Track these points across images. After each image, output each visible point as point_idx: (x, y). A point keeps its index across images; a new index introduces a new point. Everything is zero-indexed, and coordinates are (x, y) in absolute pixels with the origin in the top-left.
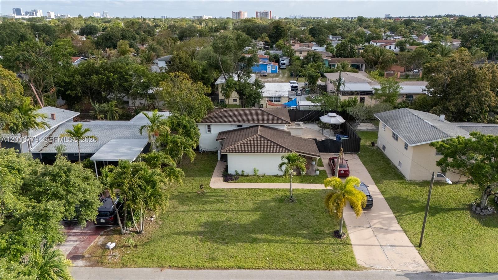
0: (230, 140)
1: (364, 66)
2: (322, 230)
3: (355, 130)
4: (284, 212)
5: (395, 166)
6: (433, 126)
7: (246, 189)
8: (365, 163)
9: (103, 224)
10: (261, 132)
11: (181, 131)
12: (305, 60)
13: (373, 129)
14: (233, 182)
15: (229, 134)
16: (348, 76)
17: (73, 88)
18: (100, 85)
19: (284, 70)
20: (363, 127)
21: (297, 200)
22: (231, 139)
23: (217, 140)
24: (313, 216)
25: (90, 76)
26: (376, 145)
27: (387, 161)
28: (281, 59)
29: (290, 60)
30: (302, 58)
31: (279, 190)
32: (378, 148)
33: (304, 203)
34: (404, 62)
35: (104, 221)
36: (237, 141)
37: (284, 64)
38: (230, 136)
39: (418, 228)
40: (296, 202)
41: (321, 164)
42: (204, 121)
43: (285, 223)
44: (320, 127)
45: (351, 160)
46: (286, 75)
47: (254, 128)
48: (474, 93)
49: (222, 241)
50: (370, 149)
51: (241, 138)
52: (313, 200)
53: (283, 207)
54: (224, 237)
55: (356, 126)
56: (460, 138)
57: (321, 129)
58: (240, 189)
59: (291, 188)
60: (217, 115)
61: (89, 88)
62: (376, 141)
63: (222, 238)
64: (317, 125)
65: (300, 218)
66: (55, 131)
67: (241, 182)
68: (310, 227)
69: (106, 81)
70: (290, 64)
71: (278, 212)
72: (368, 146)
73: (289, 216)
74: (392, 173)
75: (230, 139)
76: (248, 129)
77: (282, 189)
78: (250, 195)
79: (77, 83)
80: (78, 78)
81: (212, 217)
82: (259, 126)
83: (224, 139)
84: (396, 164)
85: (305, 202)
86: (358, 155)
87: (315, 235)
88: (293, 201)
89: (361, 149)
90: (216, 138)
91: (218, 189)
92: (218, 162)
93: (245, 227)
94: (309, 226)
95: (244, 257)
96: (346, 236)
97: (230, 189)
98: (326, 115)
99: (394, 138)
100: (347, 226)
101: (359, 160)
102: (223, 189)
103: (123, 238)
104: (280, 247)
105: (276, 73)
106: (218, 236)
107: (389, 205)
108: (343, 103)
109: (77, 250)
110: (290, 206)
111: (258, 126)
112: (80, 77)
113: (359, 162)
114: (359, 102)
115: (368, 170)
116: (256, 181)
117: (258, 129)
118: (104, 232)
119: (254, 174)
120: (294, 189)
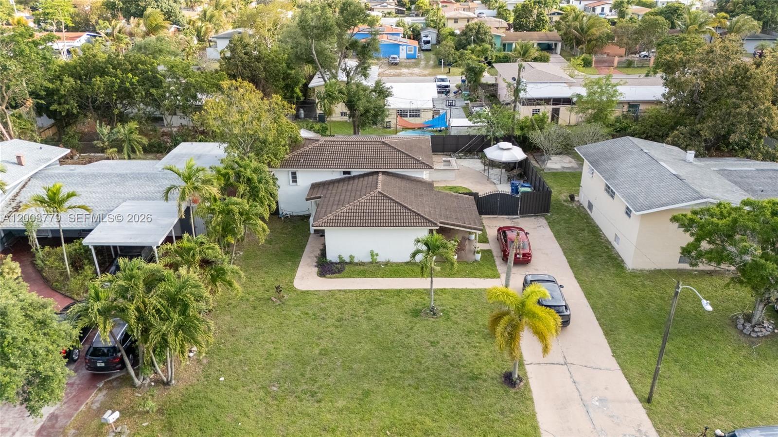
0: (329, 201)
1: (559, 45)
2: (483, 371)
3: (543, 170)
4: (419, 336)
5: (607, 240)
6: (674, 175)
7: (356, 291)
8: (558, 236)
9: (101, 369)
10: (383, 185)
11: (242, 188)
12: (462, 38)
13: (572, 168)
14: (334, 278)
15: (328, 189)
16: (532, 70)
17: (62, 100)
18: (108, 93)
19: (427, 53)
20: (556, 163)
21: (442, 311)
22: (332, 199)
23: (307, 200)
24: (469, 343)
25: (90, 79)
26: (576, 198)
27: (595, 231)
28: (423, 34)
29: (438, 36)
30: (458, 32)
31: (411, 292)
32: (580, 206)
33: (454, 318)
34: (625, 40)
35: (103, 365)
36: (341, 203)
37: (428, 42)
38: (329, 192)
39: (646, 364)
40: (441, 316)
41: (484, 239)
42: (285, 164)
43: (420, 359)
44: (485, 164)
45: (535, 228)
46: (432, 62)
47: (371, 177)
48: (745, 109)
49: (310, 398)
50: (566, 207)
51: (348, 197)
52: (469, 311)
53: (418, 325)
54: (314, 388)
55: (544, 162)
56: (722, 206)
57: (486, 168)
58: (345, 291)
59: (431, 286)
60: (307, 153)
61: (90, 100)
62: (578, 192)
63: (310, 391)
64: (480, 161)
65: (447, 348)
66: (24, 186)
67: (347, 277)
68: (462, 366)
69: (120, 87)
70: (438, 42)
71: (409, 336)
72: (564, 201)
73: (429, 344)
74: (604, 255)
75: (329, 198)
76: (361, 179)
77: (417, 289)
78: (362, 304)
79: (68, 91)
80: (69, 82)
81: (296, 349)
82: (380, 174)
83: (320, 197)
84: (611, 238)
85: (456, 316)
86: (547, 219)
87: (470, 381)
88: (434, 314)
89: (551, 208)
90: (306, 197)
91: (307, 291)
92: (311, 236)
93: (352, 369)
94: (461, 363)
95: (347, 429)
96: (525, 384)
97: (330, 291)
98: (494, 144)
99: (609, 192)
100: (525, 363)
101: (549, 230)
102: (316, 291)
103: (137, 394)
104: (411, 409)
105: (415, 58)
106: (305, 387)
107: (598, 319)
108: (523, 122)
109: (54, 422)
110: (430, 323)
111: (377, 173)
112: (72, 80)
113: (548, 232)
114: (550, 120)
115: (563, 250)
116: (373, 275)
117: (377, 179)
118: (105, 383)
119: (371, 260)
120: (438, 289)
